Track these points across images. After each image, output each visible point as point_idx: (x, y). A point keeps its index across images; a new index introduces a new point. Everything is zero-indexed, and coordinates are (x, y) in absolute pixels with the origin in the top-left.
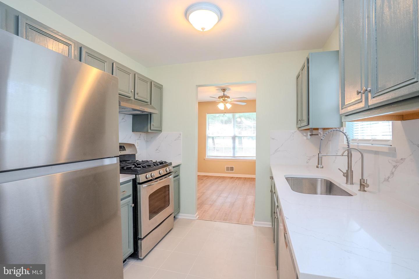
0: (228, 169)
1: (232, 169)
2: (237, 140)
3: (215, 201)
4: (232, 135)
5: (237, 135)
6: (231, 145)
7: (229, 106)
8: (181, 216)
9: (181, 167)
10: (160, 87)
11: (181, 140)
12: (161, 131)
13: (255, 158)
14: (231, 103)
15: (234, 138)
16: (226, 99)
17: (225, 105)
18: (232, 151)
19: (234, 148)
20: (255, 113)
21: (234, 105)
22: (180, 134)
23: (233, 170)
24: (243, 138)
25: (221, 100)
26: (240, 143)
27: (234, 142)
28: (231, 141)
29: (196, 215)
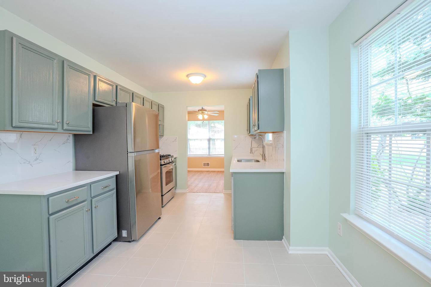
0: (205, 164)
1: (208, 164)
2: (211, 142)
3: (198, 184)
4: (208, 138)
5: (211, 138)
6: (207, 146)
7: (206, 117)
8: (178, 191)
9: (177, 159)
10: (163, 107)
11: (176, 141)
12: (163, 136)
13: (224, 155)
14: (207, 115)
15: (209, 140)
16: (204, 111)
17: (203, 116)
18: (208, 150)
19: (209, 148)
20: (224, 121)
21: (209, 116)
22: (176, 138)
23: (209, 166)
24: (216, 140)
25: (200, 112)
26: (214, 144)
27: (209, 144)
28: (207, 142)
29: (187, 190)
